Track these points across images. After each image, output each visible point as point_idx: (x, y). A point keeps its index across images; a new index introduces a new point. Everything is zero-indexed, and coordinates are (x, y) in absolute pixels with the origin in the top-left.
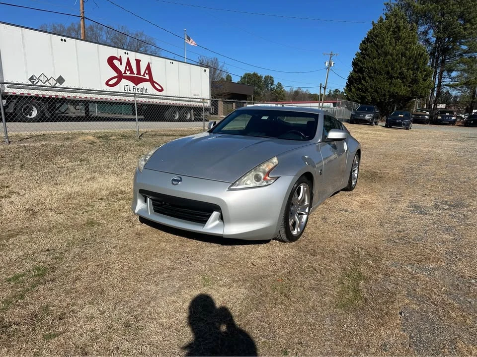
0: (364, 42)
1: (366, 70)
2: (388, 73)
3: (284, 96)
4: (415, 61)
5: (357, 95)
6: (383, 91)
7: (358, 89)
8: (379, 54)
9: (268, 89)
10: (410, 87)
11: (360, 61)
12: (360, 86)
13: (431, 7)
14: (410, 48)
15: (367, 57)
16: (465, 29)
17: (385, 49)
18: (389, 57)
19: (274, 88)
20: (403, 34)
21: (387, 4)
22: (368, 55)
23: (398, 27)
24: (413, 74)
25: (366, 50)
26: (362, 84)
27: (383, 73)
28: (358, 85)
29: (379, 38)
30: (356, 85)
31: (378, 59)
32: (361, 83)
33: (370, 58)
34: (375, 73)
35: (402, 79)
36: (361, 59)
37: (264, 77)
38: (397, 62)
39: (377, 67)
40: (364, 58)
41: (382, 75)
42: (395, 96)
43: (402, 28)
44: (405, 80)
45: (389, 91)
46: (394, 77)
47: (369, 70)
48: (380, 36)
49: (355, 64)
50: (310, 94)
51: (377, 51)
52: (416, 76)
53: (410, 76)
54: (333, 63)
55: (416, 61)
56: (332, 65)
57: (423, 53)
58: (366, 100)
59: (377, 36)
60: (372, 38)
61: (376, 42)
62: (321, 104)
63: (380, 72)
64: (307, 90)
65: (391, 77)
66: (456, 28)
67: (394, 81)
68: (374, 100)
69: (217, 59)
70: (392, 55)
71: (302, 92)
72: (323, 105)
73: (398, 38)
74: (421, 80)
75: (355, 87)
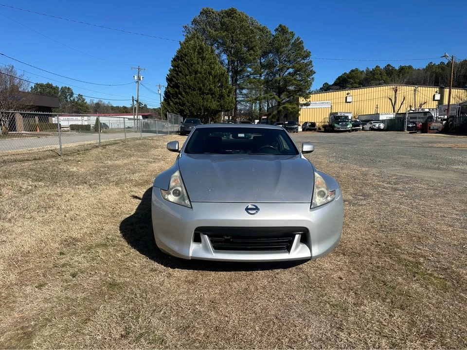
0: (174, 60)
1: (181, 85)
2: (200, 89)
3: (87, 108)
4: (219, 80)
5: (176, 109)
6: (198, 105)
7: (176, 103)
8: (190, 72)
9: (67, 101)
10: (218, 101)
11: (175, 77)
12: (177, 100)
13: (224, 34)
14: (214, 68)
15: (180, 74)
16: (250, 55)
17: (194, 68)
18: (199, 75)
19: (74, 100)
20: (207, 55)
21: (186, 27)
22: (181, 72)
23: (201, 48)
24: (220, 91)
25: (178, 67)
26: (179, 99)
27: (197, 89)
28: (175, 99)
29: (188, 57)
30: (173, 99)
31: (191, 76)
32: (177, 97)
33: (183, 75)
34: (190, 88)
35: (212, 94)
36: (175, 75)
37: (60, 88)
38: (206, 79)
39: (191, 83)
40: (177, 74)
41: (195, 91)
42: (208, 109)
43: (205, 50)
44: (214, 96)
45: (203, 106)
46: (205, 93)
47: (184, 86)
48: (188, 55)
49: (169, 80)
50: (112, 106)
51: (188, 69)
52: (222, 92)
53: (217, 92)
54: (142, 77)
55: (220, 78)
56: (141, 79)
57: (224, 73)
58: (185, 113)
59: (186, 55)
60: (181, 56)
61: (186, 60)
62: (136, 117)
63: (194, 88)
64: (109, 103)
65: (203, 93)
66: (243, 54)
67: (205, 96)
68: (191, 113)
69: (13, 67)
70: (201, 73)
71: (103, 104)
72: (137, 117)
73: (203, 59)
74: (226, 96)
75: (173, 101)
